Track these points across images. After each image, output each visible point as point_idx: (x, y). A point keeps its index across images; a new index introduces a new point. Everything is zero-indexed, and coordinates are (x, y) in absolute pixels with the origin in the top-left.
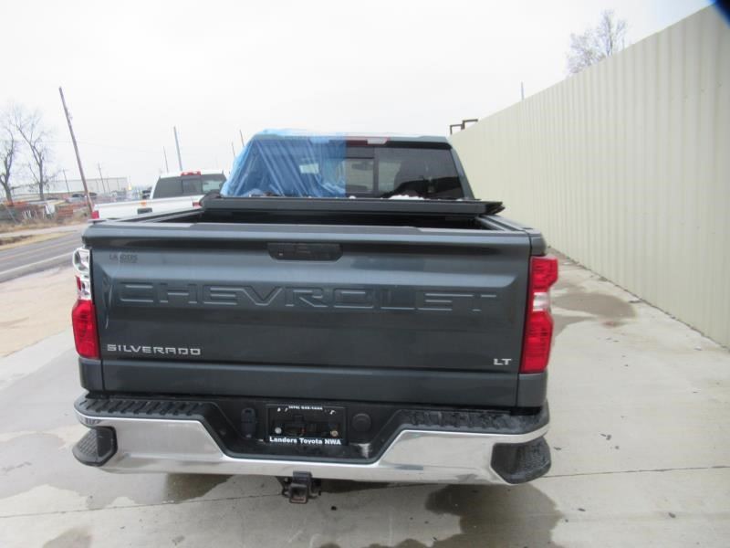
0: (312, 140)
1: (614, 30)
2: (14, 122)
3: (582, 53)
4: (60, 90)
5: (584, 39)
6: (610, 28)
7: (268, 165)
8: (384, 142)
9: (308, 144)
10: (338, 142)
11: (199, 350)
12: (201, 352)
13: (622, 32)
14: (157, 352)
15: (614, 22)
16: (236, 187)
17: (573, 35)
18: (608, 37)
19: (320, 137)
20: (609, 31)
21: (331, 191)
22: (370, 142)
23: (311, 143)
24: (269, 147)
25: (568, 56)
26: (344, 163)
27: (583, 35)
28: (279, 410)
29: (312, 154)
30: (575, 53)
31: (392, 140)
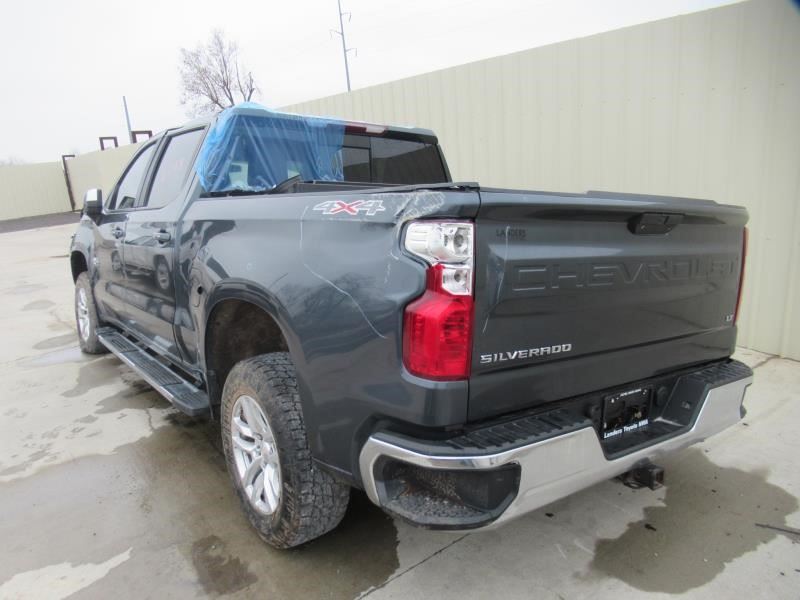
0: (309, 122)
1: (225, 50)
3: (196, 70)
5: (196, 55)
6: (221, 48)
7: (257, 148)
10: (338, 126)
11: (570, 345)
12: (573, 346)
13: (234, 53)
14: (534, 355)
15: (226, 43)
17: (183, 50)
18: (221, 56)
20: (221, 52)
22: (369, 129)
23: (308, 126)
25: (181, 72)
26: (340, 152)
27: (194, 51)
28: (613, 401)
30: (187, 70)
31: (390, 129)
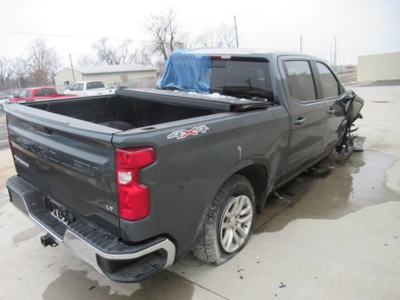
0: (195, 56)
2: (222, 33)
4: (235, 16)
8: (229, 57)
9: (193, 58)
10: (207, 57)
16: (164, 81)
19: (199, 54)
21: (203, 87)
22: (223, 57)
23: (194, 58)
24: (176, 60)
26: (210, 70)
29: (195, 64)
31: (234, 56)
